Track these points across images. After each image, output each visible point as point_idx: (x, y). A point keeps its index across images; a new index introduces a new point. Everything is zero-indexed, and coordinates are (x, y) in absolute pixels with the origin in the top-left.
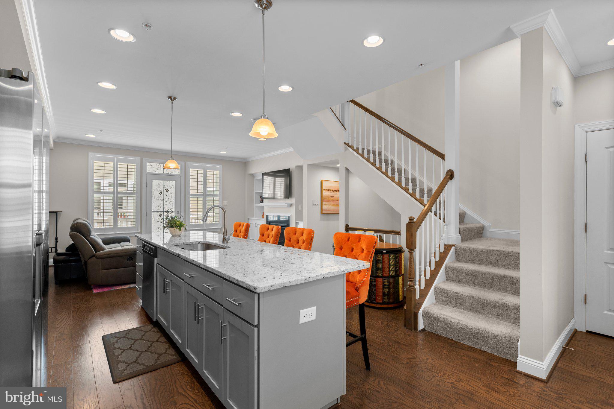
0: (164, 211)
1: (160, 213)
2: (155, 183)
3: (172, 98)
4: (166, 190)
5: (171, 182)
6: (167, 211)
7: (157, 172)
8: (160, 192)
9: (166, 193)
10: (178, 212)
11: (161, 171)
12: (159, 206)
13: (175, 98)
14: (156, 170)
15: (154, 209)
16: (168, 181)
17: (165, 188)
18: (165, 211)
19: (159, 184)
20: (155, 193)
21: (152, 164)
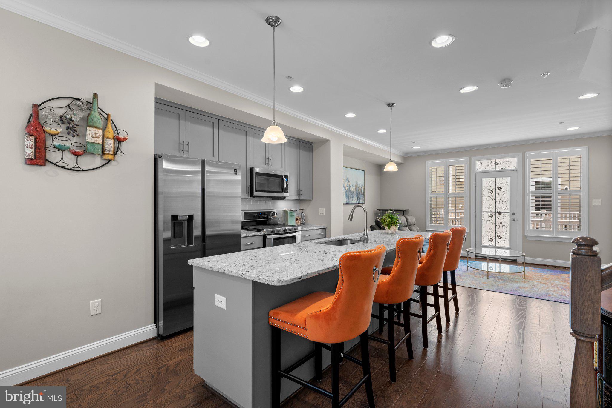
0: (495, 212)
1: (491, 214)
2: (485, 181)
3: (390, 105)
4: (498, 188)
5: (504, 178)
6: (500, 212)
7: (488, 169)
8: (491, 191)
9: (498, 191)
10: (514, 214)
11: (492, 167)
12: (489, 206)
13: (393, 104)
14: (486, 167)
15: (484, 208)
16: (501, 178)
17: (497, 186)
18: (497, 212)
19: (489, 182)
20: (485, 192)
21: (481, 161)
